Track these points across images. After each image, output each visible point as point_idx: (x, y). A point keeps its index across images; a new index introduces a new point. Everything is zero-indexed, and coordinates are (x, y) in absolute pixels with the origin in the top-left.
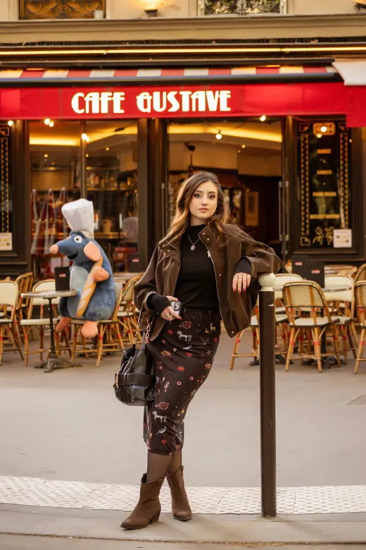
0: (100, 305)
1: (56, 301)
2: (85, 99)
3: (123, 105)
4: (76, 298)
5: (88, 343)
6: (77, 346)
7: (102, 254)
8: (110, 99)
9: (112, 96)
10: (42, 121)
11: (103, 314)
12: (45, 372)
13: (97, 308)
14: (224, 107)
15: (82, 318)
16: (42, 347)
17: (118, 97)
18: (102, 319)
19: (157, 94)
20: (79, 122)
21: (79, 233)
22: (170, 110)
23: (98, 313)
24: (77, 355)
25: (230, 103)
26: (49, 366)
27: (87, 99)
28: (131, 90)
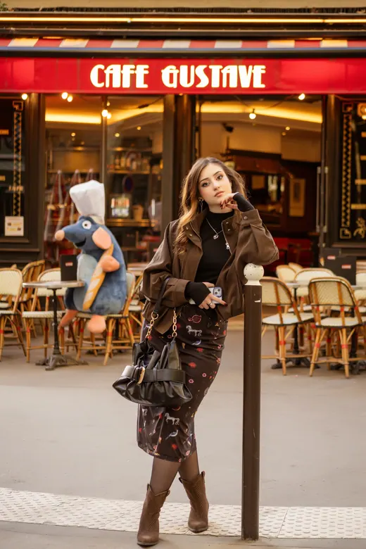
0: (109, 298)
1: (62, 292)
2: (105, 72)
3: (147, 79)
4: (83, 289)
5: (97, 339)
6: (84, 342)
7: (112, 242)
8: (133, 72)
9: (135, 69)
10: (59, 95)
11: (112, 308)
12: (47, 370)
13: (105, 301)
14: (258, 84)
15: (89, 311)
16: (46, 342)
17: (142, 70)
18: (111, 314)
19: (184, 68)
20: (99, 97)
21: (88, 219)
22: (198, 86)
23: (106, 307)
24: (85, 352)
25: (264, 78)
26: (51, 363)
27: (107, 72)
28: (155, 62)
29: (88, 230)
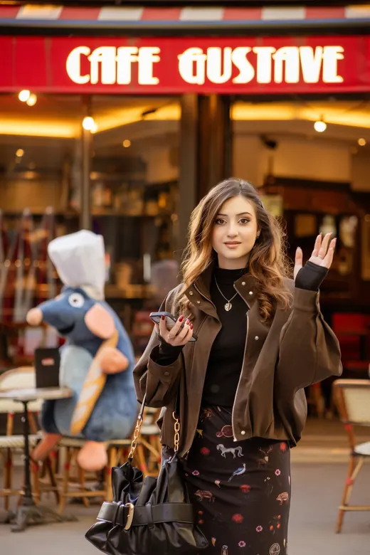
0: (111, 415)
1: (36, 406)
2: (90, 59)
3: (157, 70)
4: (70, 401)
5: (89, 480)
6: (71, 485)
7: (116, 327)
8: (134, 59)
9: (137, 55)
11: (116, 430)
12: (14, 531)
13: (106, 419)
14: (332, 77)
15: (81, 435)
16: (8, 485)
17: (148, 56)
19: (214, 52)
20: (78, 99)
21: (78, 290)
22: (238, 80)
23: (107, 428)
24: (68, 500)
25: (342, 67)
26: (20, 520)
27: (94, 59)
28: (169, 43)
29: (77, 309)
